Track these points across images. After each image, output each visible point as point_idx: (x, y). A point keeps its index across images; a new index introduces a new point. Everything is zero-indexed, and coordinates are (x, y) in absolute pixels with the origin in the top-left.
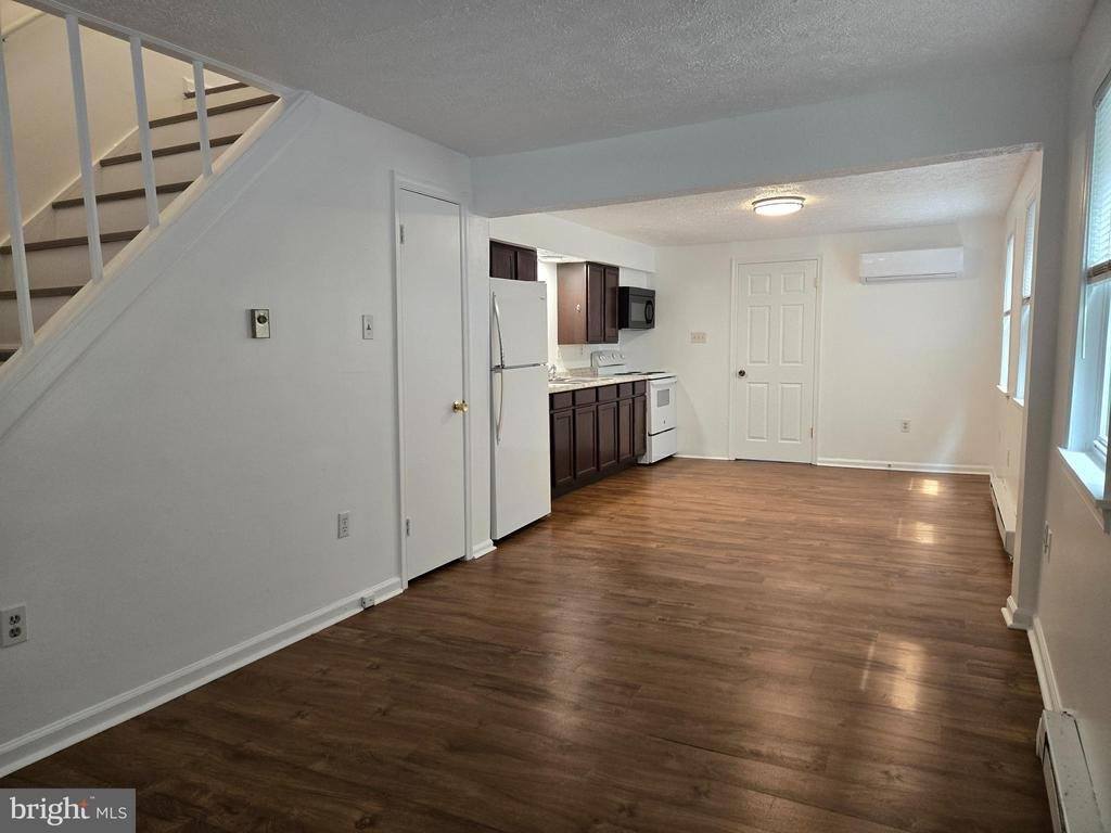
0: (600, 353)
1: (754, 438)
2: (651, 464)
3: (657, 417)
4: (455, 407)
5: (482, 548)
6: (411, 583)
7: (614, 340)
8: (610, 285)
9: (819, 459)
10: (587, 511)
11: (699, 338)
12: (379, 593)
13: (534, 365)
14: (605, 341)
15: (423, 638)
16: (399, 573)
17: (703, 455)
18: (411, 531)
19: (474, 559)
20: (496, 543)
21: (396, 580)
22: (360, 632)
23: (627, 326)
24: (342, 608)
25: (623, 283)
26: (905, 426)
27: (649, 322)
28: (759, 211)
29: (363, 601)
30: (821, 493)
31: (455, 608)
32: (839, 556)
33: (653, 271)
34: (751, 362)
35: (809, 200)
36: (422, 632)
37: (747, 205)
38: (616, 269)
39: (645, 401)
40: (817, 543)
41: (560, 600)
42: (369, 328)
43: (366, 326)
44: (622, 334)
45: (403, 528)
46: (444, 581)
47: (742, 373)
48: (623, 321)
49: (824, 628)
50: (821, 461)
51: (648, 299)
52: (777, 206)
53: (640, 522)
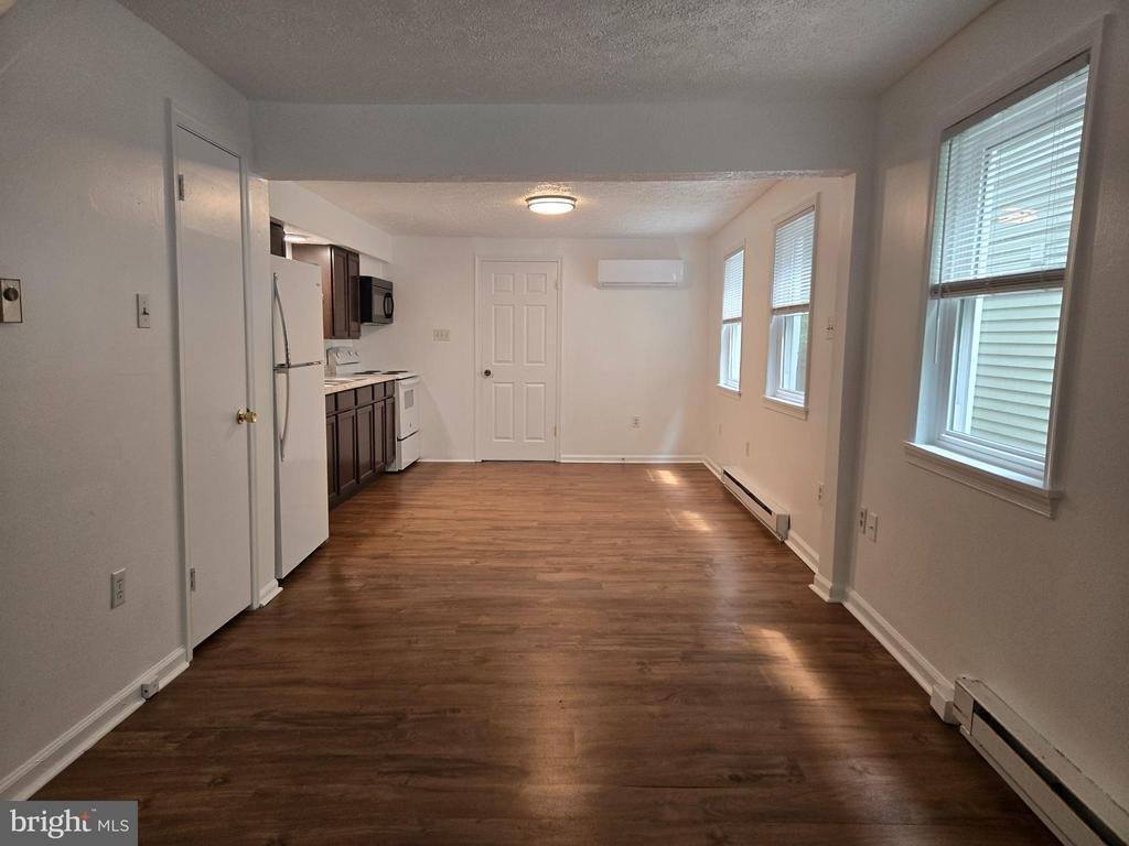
0: (337, 350)
1: (500, 438)
2: (400, 472)
3: (406, 420)
4: (239, 418)
5: (269, 591)
6: (197, 651)
7: (356, 335)
8: (352, 273)
9: (563, 456)
10: (365, 531)
11: (442, 335)
12: (162, 674)
13: (308, 364)
14: (349, 337)
15: (263, 725)
16: (184, 642)
17: (451, 458)
18: (197, 585)
19: (261, 607)
20: (281, 582)
21: (179, 652)
22: (162, 734)
23: (371, 321)
24: (119, 705)
25: (363, 272)
26: (636, 422)
27: (389, 316)
28: (533, 208)
29: (143, 690)
30: (583, 490)
31: (279, 676)
32: (648, 552)
33: (389, 260)
34: (496, 361)
35: (581, 201)
36: (258, 716)
37: (522, 201)
38: (356, 255)
39: (393, 404)
40: (619, 542)
41: (410, 642)
42: (145, 313)
43: (141, 311)
44: (365, 327)
45: (187, 580)
46: (238, 640)
47: (488, 373)
48: (365, 315)
49: (692, 627)
50: (565, 458)
51: (387, 291)
52: (550, 204)
53: (435, 538)
